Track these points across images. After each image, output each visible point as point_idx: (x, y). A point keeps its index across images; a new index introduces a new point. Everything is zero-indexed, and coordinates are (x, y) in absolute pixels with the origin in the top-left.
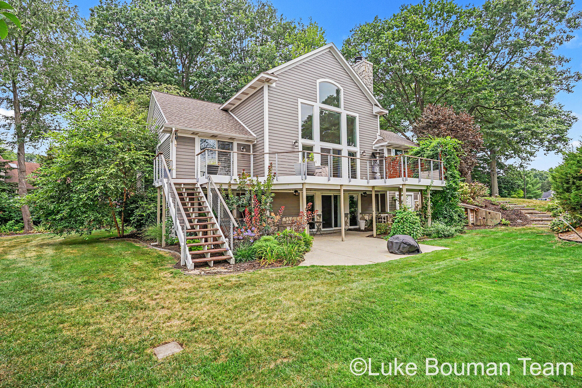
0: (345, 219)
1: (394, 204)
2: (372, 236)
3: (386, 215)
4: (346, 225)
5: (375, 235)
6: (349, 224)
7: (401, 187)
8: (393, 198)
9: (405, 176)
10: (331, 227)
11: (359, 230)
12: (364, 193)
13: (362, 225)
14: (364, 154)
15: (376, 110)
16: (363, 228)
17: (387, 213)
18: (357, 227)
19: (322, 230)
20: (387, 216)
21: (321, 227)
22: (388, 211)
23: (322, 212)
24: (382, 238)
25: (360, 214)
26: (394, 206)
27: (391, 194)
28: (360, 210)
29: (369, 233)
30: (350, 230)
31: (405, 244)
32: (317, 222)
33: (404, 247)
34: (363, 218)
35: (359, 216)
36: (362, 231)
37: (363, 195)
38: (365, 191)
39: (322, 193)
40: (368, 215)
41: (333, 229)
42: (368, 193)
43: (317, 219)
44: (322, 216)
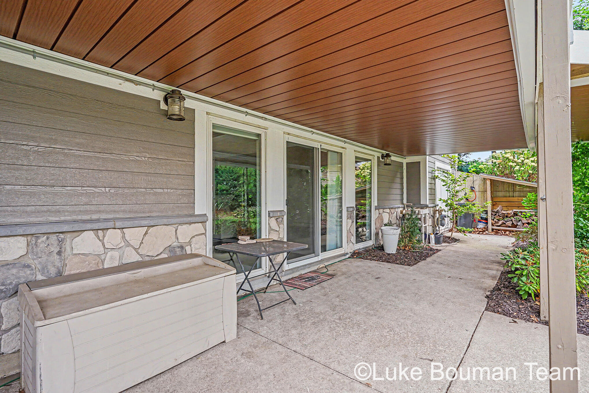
1: (433, 186)
4: (348, 241)
6: (354, 239)
8: (432, 172)
11: (379, 254)
12: (383, 157)
18: (369, 243)
19: (286, 267)
22: (428, 203)
25: (376, 208)
26: (433, 191)
28: (375, 201)
30: (358, 255)
34: (380, 221)
35: (374, 216)
37: (381, 159)
38: (385, 152)
39: (289, 134)
40: (388, 211)
41: (319, 258)
42: (393, 158)
43: (271, 229)
44: (285, 217)
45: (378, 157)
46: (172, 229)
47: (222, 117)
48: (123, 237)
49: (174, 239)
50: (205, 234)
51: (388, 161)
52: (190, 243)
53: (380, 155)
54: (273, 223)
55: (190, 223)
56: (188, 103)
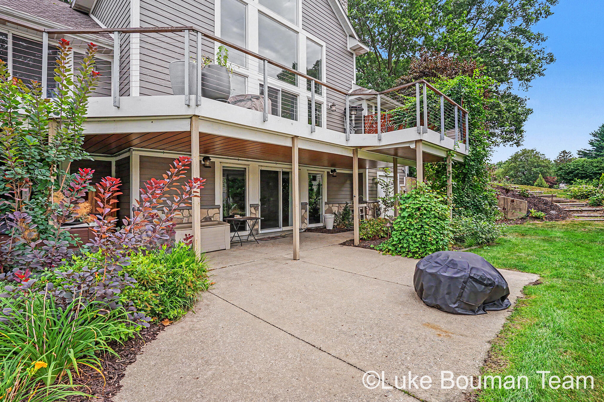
0: (301, 212)
1: (375, 189)
2: (351, 243)
3: (365, 205)
4: (303, 222)
5: (357, 242)
6: (307, 221)
7: (413, 146)
8: (373, 180)
9: (422, 124)
10: (277, 226)
11: (323, 230)
12: (332, 171)
13: (330, 221)
14: (334, 108)
15: (352, 43)
16: (330, 227)
17: (366, 202)
18: (320, 225)
19: (260, 232)
20: (365, 207)
21: (258, 226)
22: (368, 200)
23: (261, 200)
24: (373, 248)
25: (326, 203)
26: (374, 192)
27: (371, 174)
28: (325, 199)
29: (345, 237)
30: (309, 230)
31: (480, 281)
32: (251, 219)
33: (476, 293)
34: (329, 211)
35: (324, 208)
36: (329, 232)
37: (331, 173)
38: (333, 168)
39: (261, 166)
40: (337, 205)
41: (281, 230)
42: (338, 171)
43: (251, 213)
44: (260, 207)
45: (328, 172)
46: (206, 210)
47: (227, 163)
48: (189, 213)
49: (207, 215)
50: (219, 213)
51: (335, 174)
52: (213, 217)
53: (330, 171)
54: (253, 211)
55: (213, 209)
56: (213, 160)
